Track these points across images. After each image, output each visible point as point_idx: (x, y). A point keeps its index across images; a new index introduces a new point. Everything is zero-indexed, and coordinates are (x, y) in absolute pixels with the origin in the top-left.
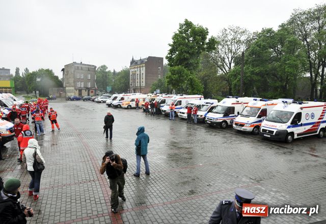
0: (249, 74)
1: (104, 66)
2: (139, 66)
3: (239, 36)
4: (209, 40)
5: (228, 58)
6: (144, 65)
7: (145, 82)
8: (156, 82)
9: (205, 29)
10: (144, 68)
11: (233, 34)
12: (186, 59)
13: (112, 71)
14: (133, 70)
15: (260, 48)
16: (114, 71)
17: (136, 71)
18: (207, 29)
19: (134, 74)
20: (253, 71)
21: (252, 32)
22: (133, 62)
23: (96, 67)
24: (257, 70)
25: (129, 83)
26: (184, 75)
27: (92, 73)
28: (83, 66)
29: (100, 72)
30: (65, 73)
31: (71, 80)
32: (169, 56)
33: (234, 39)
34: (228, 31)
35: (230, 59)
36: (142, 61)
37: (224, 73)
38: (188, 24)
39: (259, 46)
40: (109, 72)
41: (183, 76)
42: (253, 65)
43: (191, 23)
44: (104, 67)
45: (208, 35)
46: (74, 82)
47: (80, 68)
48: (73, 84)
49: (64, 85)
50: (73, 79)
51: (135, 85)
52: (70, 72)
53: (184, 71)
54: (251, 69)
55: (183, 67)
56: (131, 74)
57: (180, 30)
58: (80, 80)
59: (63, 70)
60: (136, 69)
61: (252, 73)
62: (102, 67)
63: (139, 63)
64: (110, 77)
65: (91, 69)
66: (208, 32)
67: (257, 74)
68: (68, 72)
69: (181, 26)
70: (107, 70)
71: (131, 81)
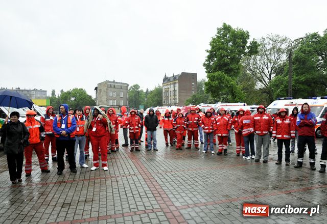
0: (293, 83)
2: (172, 83)
3: (279, 45)
4: (251, 43)
5: (267, 68)
6: (177, 81)
7: (179, 98)
8: (190, 98)
9: (246, 33)
10: (177, 84)
11: (271, 43)
12: (226, 65)
13: (145, 91)
14: (166, 87)
15: (304, 53)
16: (147, 90)
17: (169, 88)
18: (248, 33)
19: (167, 91)
20: (298, 80)
21: (293, 40)
22: (166, 79)
23: (128, 85)
24: (303, 78)
25: (161, 101)
26: (224, 81)
27: (125, 90)
28: (116, 84)
29: (132, 92)
30: (98, 91)
31: (104, 99)
32: (206, 63)
33: (274, 49)
34: (267, 40)
35: (270, 70)
36: (174, 77)
37: (263, 86)
38: (227, 28)
39: (304, 52)
40: (142, 91)
41: (223, 83)
42: (297, 73)
43: (230, 27)
44: (136, 86)
45: (249, 38)
46: (107, 100)
47: (113, 86)
48: (105, 102)
49: (97, 104)
50: (106, 97)
51: (168, 102)
52: (103, 91)
53: (224, 77)
54: (295, 77)
55: (223, 73)
56: (164, 91)
57: (218, 35)
58: (113, 98)
59: (96, 89)
60: (169, 86)
61: (297, 81)
62: (134, 86)
63: (172, 80)
64: (142, 96)
65: (124, 87)
66: (249, 36)
67: (302, 83)
68: (101, 90)
69: (219, 31)
70: (139, 90)
71: (164, 98)
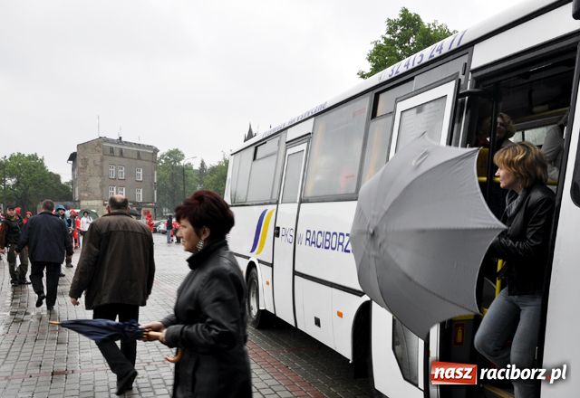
1: (176, 152)
13: (196, 167)
16: (203, 164)
23: (156, 151)
27: (147, 164)
28: (124, 147)
29: (164, 167)
30: (79, 164)
31: (95, 183)
38: (410, 22)
40: (189, 167)
43: (417, 19)
44: (175, 155)
46: (102, 187)
47: (117, 153)
48: (98, 193)
49: (77, 196)
50: (99, 180)
52: (91, 163)
57: (388, 36)
58: (117, 182)
59: (73, 157)
62: (171, 154)
64: (191, 179)
65: (145, 154)
68: (85, 161)
69: (392, 26)
70: (183, 163)
